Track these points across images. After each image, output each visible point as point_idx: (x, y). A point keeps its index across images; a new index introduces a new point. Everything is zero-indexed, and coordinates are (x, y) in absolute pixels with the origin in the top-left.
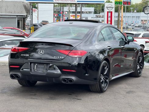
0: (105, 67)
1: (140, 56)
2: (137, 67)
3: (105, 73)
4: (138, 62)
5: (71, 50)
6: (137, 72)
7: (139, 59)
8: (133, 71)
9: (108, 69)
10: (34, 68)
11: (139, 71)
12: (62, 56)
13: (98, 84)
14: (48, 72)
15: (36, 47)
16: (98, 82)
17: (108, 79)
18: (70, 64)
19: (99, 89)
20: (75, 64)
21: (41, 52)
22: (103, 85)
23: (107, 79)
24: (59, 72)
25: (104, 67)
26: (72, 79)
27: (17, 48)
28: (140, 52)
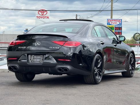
0: (99, 60)
1: (132, 58)
2: (129, 67)
3: (99, 66)
4: (130, 63)
5: (66, 41)
6: (130, 72)
7: (131, 60)
8: (126, 71)
9: (102, 62)
10: (31, 59)
11: (131, 72)
12: (57, 47)
13: (92, 75)
14: (44, 61)
15: (33, 38)
16: (92, 74)
17: (102, 72)
18: (66, 55)
19: (93, 80)
20: (70, 55)
21: (38, 44)
22: (97, 77)
23: (100, 72)
24: (54, 61)
25: (97, 60)
26: (68, 68)
27: (15, 42)
28: (131, 54)
